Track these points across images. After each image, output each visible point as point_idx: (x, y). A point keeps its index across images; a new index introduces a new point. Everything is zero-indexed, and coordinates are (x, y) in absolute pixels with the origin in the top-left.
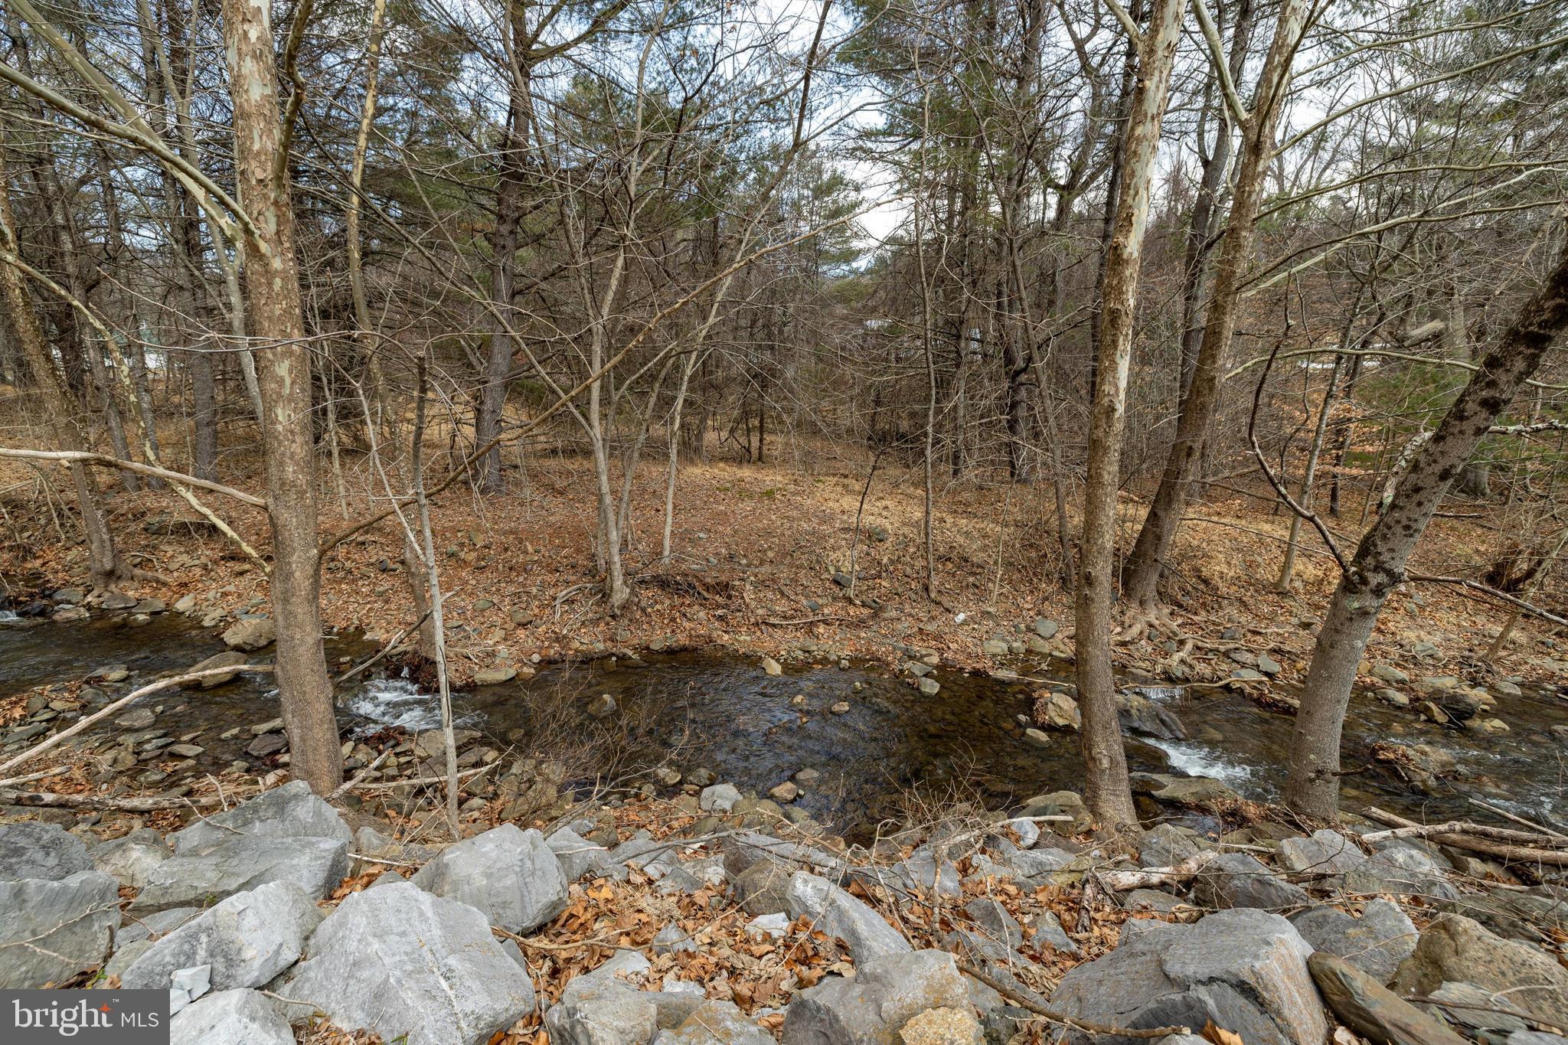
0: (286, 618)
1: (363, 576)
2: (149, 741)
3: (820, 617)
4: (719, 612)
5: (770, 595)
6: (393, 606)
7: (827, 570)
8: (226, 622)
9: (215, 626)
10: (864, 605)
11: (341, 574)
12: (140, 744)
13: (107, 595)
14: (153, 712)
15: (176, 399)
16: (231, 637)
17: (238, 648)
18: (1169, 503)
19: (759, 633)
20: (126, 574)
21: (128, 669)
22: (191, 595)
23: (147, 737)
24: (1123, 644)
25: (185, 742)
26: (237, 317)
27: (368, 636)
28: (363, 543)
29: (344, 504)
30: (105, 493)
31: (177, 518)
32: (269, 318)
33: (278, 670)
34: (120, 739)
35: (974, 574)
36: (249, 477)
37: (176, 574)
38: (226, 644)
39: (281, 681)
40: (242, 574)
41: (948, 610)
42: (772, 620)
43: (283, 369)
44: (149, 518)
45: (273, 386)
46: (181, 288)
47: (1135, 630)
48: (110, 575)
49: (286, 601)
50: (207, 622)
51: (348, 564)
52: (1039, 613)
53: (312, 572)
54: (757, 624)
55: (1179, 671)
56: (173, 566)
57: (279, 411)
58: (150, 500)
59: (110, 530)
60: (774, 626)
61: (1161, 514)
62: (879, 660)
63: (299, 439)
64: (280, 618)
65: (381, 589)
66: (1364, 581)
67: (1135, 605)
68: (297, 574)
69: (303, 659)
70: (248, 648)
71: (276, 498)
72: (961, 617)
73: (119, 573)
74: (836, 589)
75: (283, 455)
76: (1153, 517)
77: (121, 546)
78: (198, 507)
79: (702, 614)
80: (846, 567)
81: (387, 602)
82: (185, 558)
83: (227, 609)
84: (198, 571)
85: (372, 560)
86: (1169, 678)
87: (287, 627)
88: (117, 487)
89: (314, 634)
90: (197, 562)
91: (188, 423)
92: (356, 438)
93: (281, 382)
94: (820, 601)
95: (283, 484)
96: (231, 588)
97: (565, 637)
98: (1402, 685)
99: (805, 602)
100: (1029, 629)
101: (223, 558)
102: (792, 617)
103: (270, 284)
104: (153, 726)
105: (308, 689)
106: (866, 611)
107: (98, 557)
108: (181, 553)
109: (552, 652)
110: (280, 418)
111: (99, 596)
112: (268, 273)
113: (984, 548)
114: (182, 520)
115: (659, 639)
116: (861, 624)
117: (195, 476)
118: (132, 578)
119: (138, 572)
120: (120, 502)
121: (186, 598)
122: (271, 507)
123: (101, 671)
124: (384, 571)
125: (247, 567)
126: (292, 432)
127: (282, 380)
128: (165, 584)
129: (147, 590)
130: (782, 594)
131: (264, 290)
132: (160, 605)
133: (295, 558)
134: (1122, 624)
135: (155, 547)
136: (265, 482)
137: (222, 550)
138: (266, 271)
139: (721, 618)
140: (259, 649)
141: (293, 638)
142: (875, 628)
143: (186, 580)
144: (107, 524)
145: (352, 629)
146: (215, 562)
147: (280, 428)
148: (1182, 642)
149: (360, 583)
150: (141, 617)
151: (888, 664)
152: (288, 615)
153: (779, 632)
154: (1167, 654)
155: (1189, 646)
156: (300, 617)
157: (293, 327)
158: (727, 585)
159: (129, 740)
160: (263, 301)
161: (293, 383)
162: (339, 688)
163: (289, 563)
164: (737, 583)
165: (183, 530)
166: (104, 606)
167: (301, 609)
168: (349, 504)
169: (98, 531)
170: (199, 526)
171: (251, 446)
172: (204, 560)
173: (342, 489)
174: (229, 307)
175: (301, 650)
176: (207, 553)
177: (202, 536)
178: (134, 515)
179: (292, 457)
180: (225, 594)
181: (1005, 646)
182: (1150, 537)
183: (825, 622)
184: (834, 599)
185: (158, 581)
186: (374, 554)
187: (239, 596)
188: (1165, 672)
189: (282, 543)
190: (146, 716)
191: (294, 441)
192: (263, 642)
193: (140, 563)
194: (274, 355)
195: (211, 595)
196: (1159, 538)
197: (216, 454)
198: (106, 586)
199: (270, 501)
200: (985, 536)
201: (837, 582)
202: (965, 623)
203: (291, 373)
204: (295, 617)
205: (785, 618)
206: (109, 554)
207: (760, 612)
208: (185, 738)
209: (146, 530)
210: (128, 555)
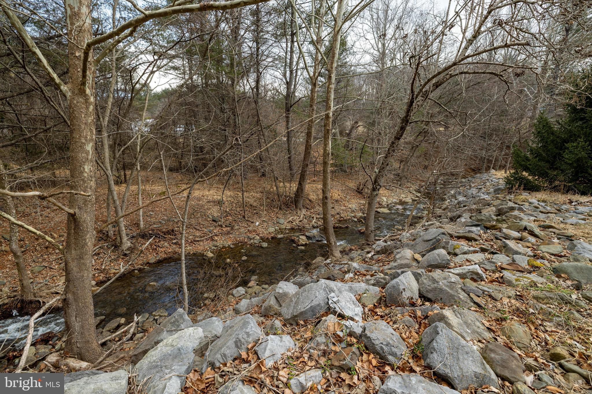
3: (214, 234)
4: (174, 241)
5: (191, 230)
7: (209, 217)
10: (226, 226)
18: (304, 180)
19: (194, 245)
24: (300, 221)
32: (86, 124)
35: (255, 210)
41: (252, 222)
42: (197, 239)
43: (89, 147)
45: (83, 155)
47: (302, 216)
52: (277, 218)
54: (191, 242)
55: (315, 225)
57: (86, 167)
60: (198, 241)
61: (302, 183)
62: (242, 242)
63: (94, 180)
66: (377, 188)
67: (298, 210)
71: (80, 209)
72: (257, 223)
74: (214, 223)
76: (300, 184)
79: (166, 244)
80: (215, 215)
86: (314, 227)
93: (87, 153)
94: (211, 228)
97: (104, 269)
98: (355, 217)
99: (206, 230)
100: (277, 223)
102: (204, 236)
103: (87, 108)
106: (229, 228)
109: (101, 278)
110: (86, 170)
112: (87, 103)
113: (255, 201)
115: (152, 258)
116: (228, 233)
122: (78, 214)
126: (91, 176)
127: (89, 152)
130: (195, 228)
131: (84, 110)
134: (298, 216)
139: (175, 244)
141: (83, 276)
142: (234, 233)
147: (86, 175)
148: (313, 218)
151: (246, 242)
153: (201, 243)
154: (311, 222)
155: (315, 218)
158: (173, 231)
161: (93, 153)
163: (85, 240)
164: (176, 229)
179: (90, 188)
181: (274, 229)
182: (300, 190)
183: (216, 235)
184: (215, 227)
188: (313, 226)
191: (91, 181)
194: (86, 140)
196: (302, 190)
199: (77, 210)
200: (254, 197)
201: (214, 221)
202: (259, 225)
203: (92, 149)
205: (201, 237)
207: (191, 237)
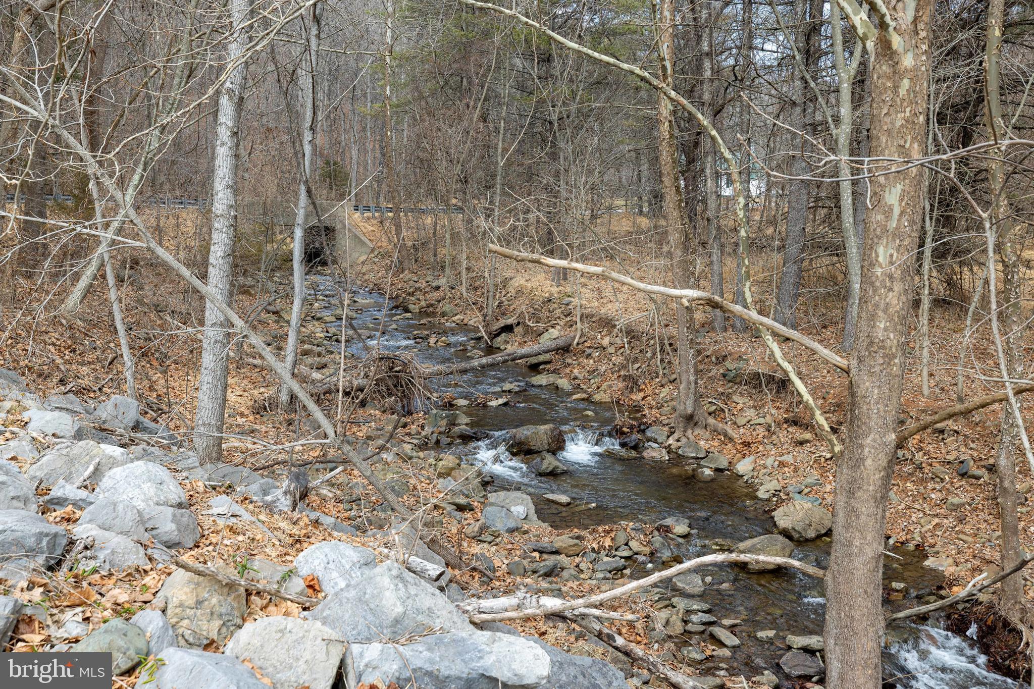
0: (847, 516)
1: (935, 477)
2: (696, 612)
6: (968, 528)
8: (780, 497)
9: (768, 500)
11: (908, 468)
12: (688, 612)
13: (684, 440)
14: (703, 581)
15: (770, 231)
16: (784, 518)
17: (786, 534)
20: (702, 422)
21: (690, 526)
22: (752, 458)
23: (695, 607)
25: (724, 627)
26: (843, 133)
27: (929, 563)
28: (942, 431)
29: (925, 373)
30: (697, 331)
31: (753, 367)
32: (889, 131)
33: (829, 579)
34: (675, 600)
36: (825, 327)
37: (742, 430)
38: (775, 525)
39: (830, 593)
40: (802, 443)
43: (893, 197)
44: (729, 364)
45: (879, 217)
46: (794, 104)
48: (690, 420)
49: (851, 493)
50: (762, 494)
51: (919, 456)
53: (885, 464)
56: (741, 421)
57: (881, 250)
58: (733, 344)
59: (697, 372)
63: (898, 287)
64: (841, 514)
65: (956, 500)
68: (869, 462)
69: (858, 574)
70: (796, 536)
71: (860, 361)
73: (696, 418)
75: (877, 306)
77: (702, 390)
78: (780, 361)
81: (961, 521)
82: (751, 413)
83: (782, 483)
84: (761, 431)
85: (950, 458)
87: (847, 527)
88: (709, 326)
89: (875, 545)
90: (762, 421)
91: (777, 258)
92: (950, 283)
93: (889, 212)
95: (871, 343)
96: (788, 458)
101: (786, 421)
103: (895, 88)
104: (702, 596)
105: (857, 614)
107: (683, 398)
108: (750, 407)
110: (881, 259)
111: (678, 441)
112: (896, 74)
114: (755, 369)
117: (774, 319)
118: (706, 427)
119: (711, 421)
120: (706, 341)
121: (747, 460)
122: (853, 372)
123: (669, 521)
124: (963, 475)
125: (808, 436)
126: (891, 277)
127: (891, 209)
128: (731, 439)
129: (716, 444)
131: (886, 96)
132: (723, 463)
133: (869, 440)
135: (729, 397)
136: (841, 335)
137: (787, 411)
138: (895, 72)
140: (807, 540)
141: (851, 544)
143: (749, 439)
144: (696, 366)
145: (911, 546)
146: (779, 425)
147: (879, 272)
149: (930, 485)
150: (707, 472)
152: (851, 512)
156: (863, 518)
157: (913, 139)
159: (681, 604)
160: (885, 111)
161: (902, 213)
162: (891, 625)
163: (861, 446)
165: (756, 381)
166: (680, 452)
167: (866, 509)
168: (931, 375)
169: (687, 372)
170: (771, 379)
171: (831, 290)
172: (769, 419)
173: (925, 352)
174: (837, 120)
175: (858, 561)
176: (773, 412)
177: (770, 390)
178: (717, 359)
179: (885, 311)
180: (782, 464)
185: (726, 435)
186: (954, 450)
187: (796, 470)
189: (859, 419)
190: (696, 584)
191: (891, 289)
192: (811, 534)
193: (714, 412)
194: (887, 178)
195: (769, 461)
197: (797, 295)
198: (685, 431)
199: (854, 363)
203: (901, 200)
204: (858, 517)
206: (692, 396)
208: (727, 622)
209: (724, 376)
210: (706, 400)
